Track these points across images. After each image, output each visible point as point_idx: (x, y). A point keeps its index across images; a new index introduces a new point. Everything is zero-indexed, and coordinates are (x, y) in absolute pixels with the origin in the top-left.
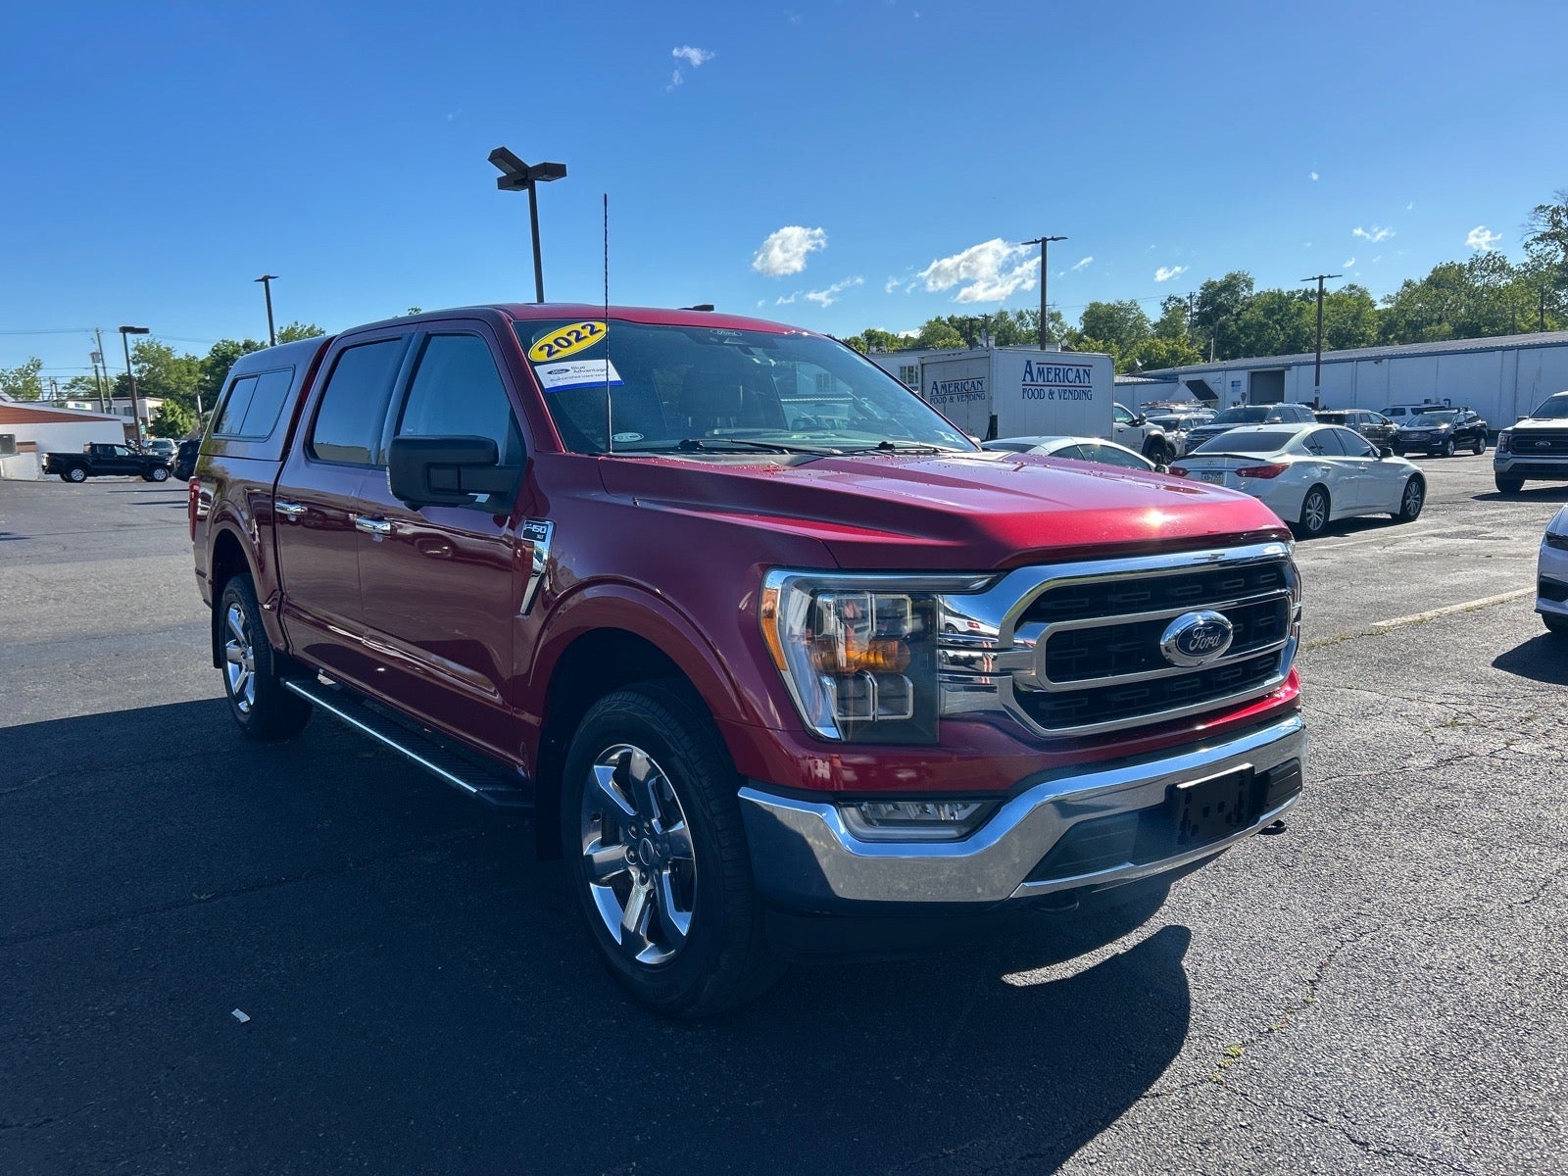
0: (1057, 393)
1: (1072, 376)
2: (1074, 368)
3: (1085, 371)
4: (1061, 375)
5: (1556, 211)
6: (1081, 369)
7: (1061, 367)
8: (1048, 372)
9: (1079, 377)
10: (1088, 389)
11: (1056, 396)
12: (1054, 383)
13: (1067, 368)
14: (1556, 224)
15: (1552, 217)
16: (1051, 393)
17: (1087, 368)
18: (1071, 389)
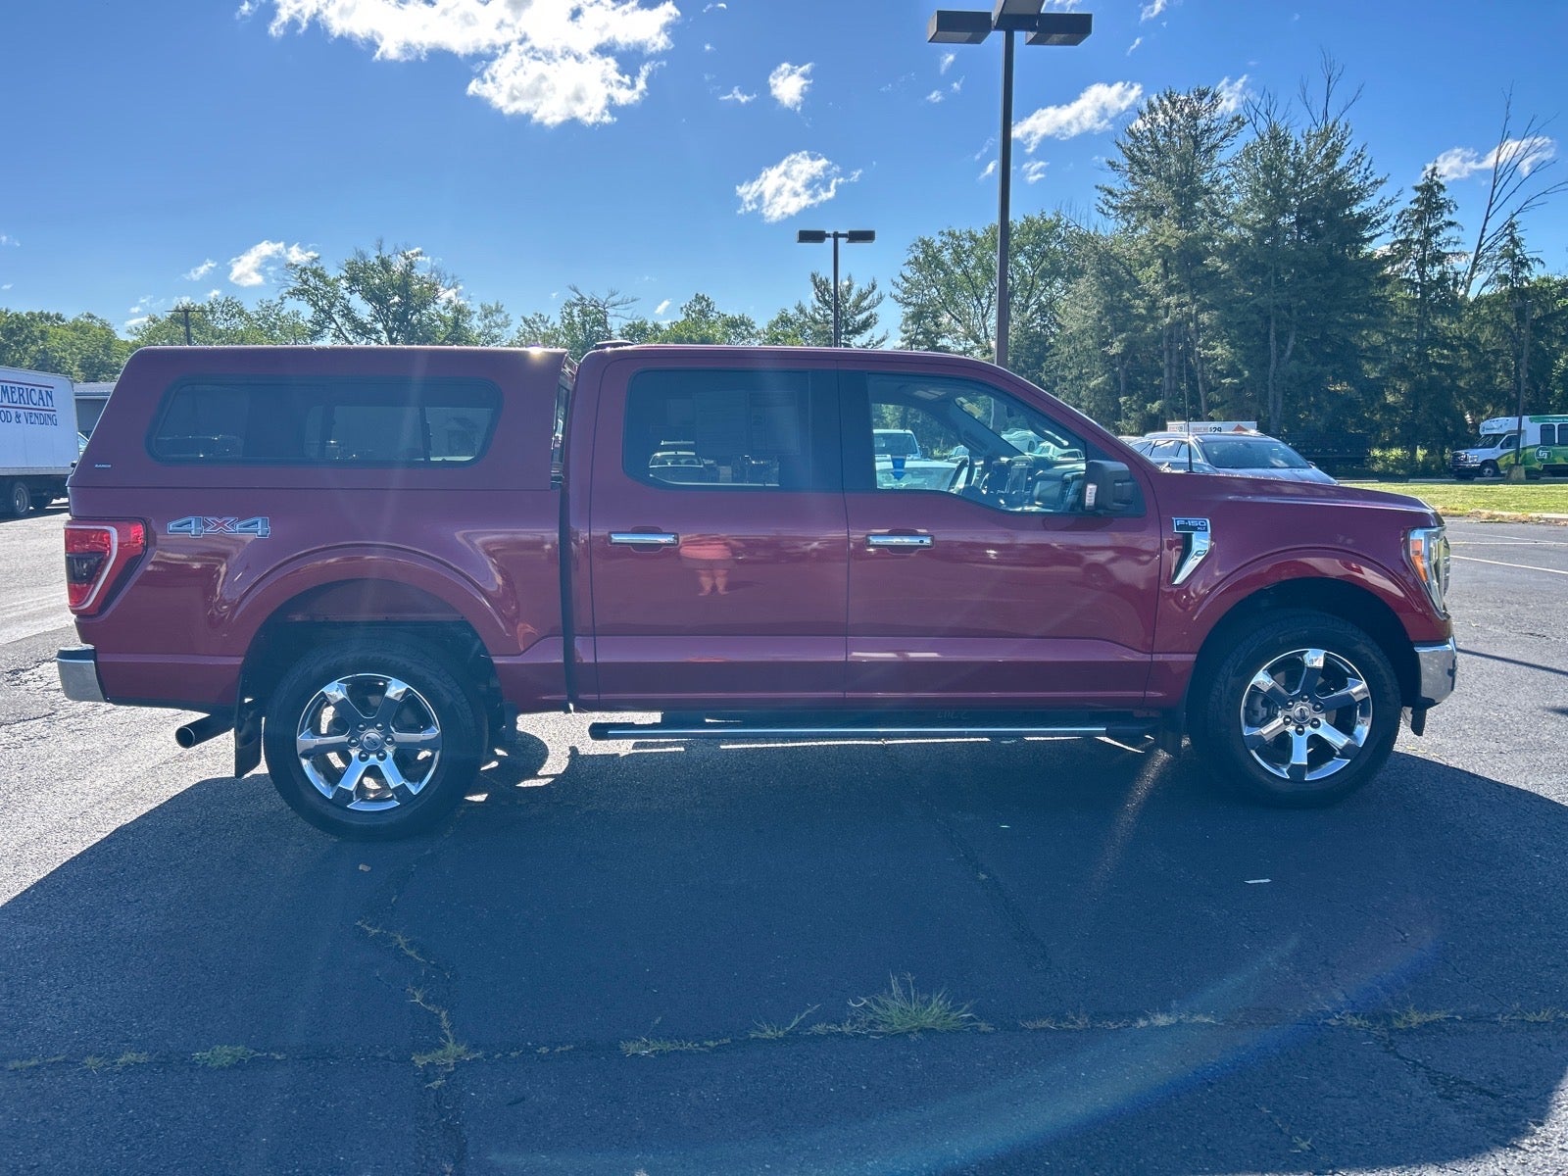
0: (23, 416)
1: (35, 397)
2: (37, 389)
3: (47, 392)
4: (25, 395)
5: (304, 270)
6: (43, 389)
7: (24, 387)
8: (12, 392)
9: (42, 399)
10: (52, 413)
11: (23, 419)
12: (18, 405)
13: (30, 388)
14: (305, 282)
15: (301, 275)
16: (18, 416)
17: (49, 390)
18: (37, 412)
